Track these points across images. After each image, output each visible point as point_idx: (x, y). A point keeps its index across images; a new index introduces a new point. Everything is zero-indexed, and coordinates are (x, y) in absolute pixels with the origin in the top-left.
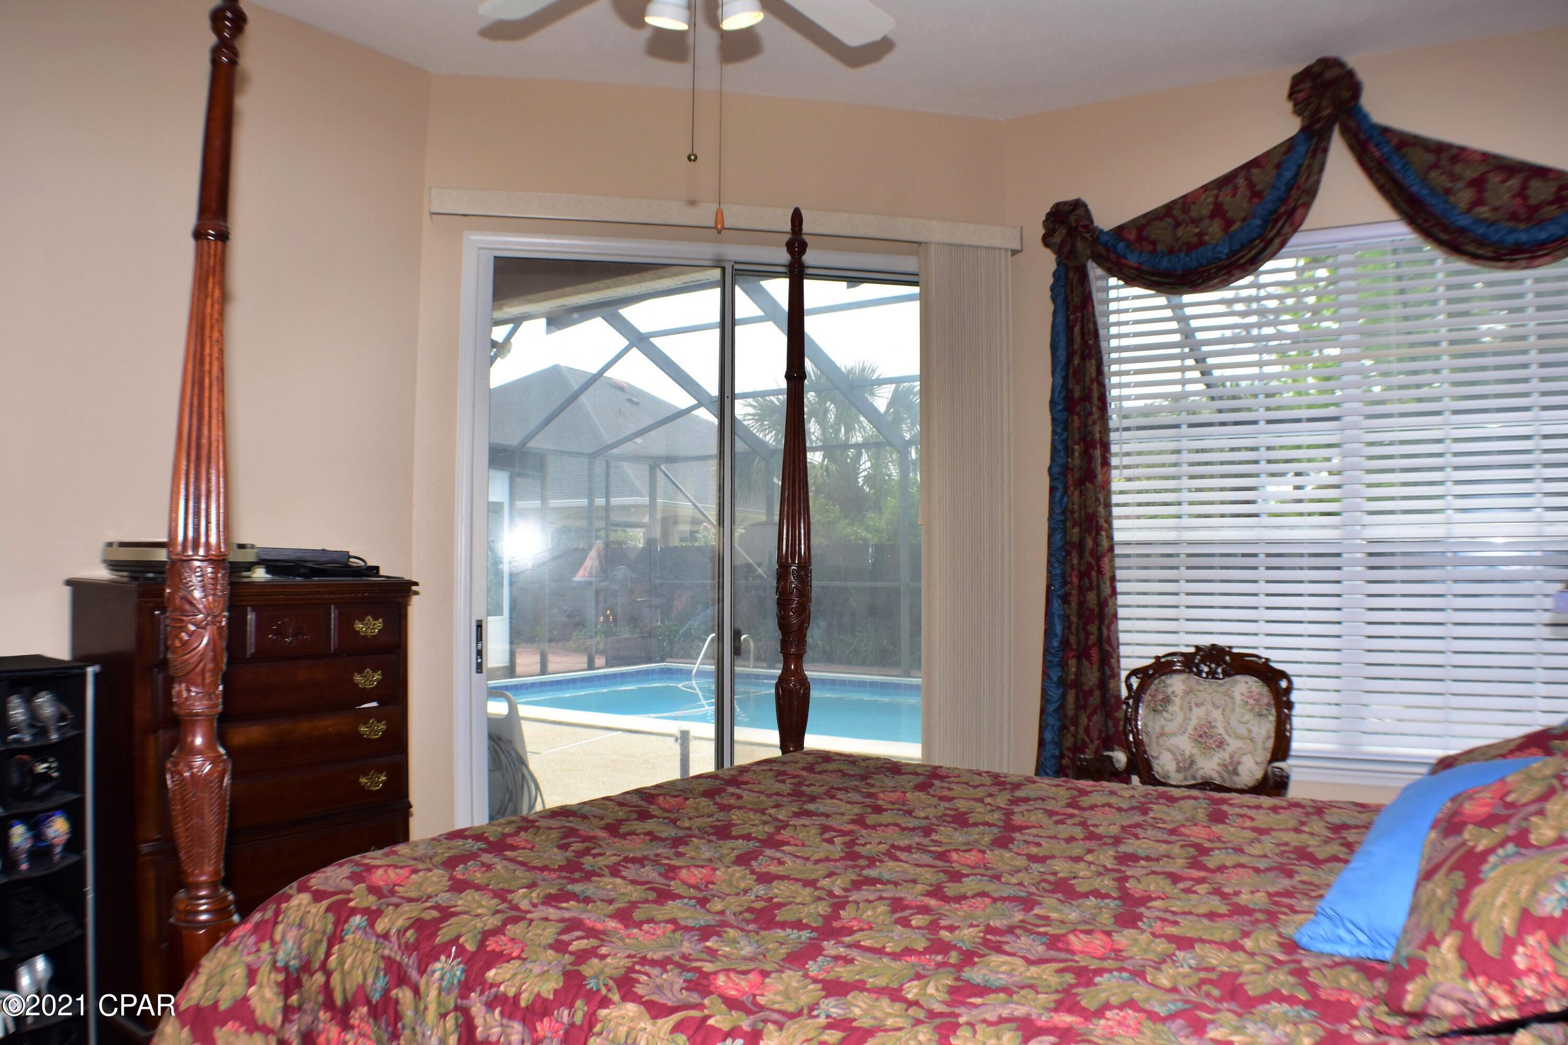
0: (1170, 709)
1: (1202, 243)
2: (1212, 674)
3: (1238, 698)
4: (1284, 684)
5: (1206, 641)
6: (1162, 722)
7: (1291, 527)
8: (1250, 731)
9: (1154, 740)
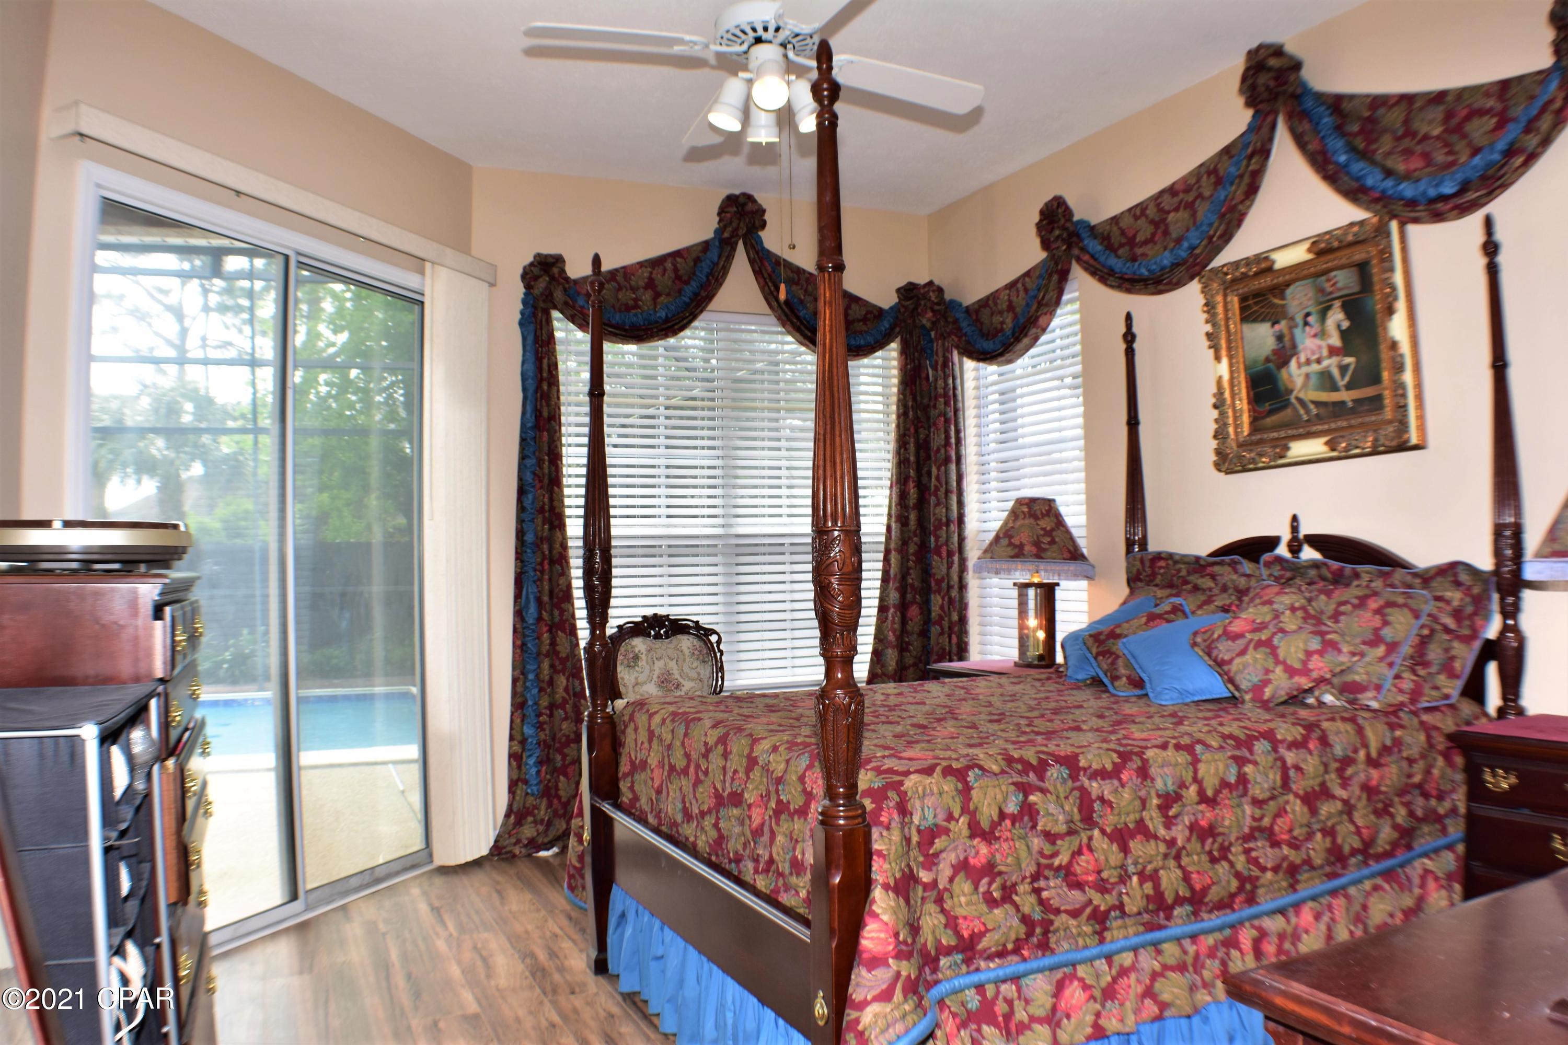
0: (640, 664)
1: (636, 306)
2: (658, 636)
3: (687, 652)
4: (714, 638)
5: (649, 612)
6: (636, 674)
7: (684, 526)
8: (699, 674)
9: (630, 689)
